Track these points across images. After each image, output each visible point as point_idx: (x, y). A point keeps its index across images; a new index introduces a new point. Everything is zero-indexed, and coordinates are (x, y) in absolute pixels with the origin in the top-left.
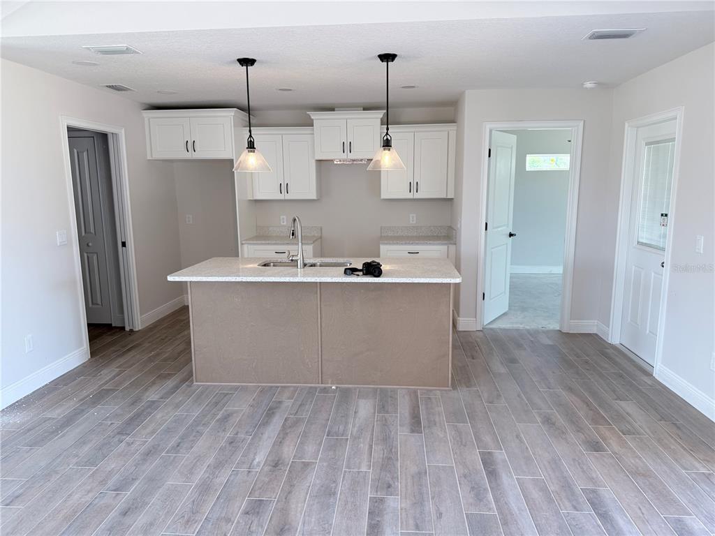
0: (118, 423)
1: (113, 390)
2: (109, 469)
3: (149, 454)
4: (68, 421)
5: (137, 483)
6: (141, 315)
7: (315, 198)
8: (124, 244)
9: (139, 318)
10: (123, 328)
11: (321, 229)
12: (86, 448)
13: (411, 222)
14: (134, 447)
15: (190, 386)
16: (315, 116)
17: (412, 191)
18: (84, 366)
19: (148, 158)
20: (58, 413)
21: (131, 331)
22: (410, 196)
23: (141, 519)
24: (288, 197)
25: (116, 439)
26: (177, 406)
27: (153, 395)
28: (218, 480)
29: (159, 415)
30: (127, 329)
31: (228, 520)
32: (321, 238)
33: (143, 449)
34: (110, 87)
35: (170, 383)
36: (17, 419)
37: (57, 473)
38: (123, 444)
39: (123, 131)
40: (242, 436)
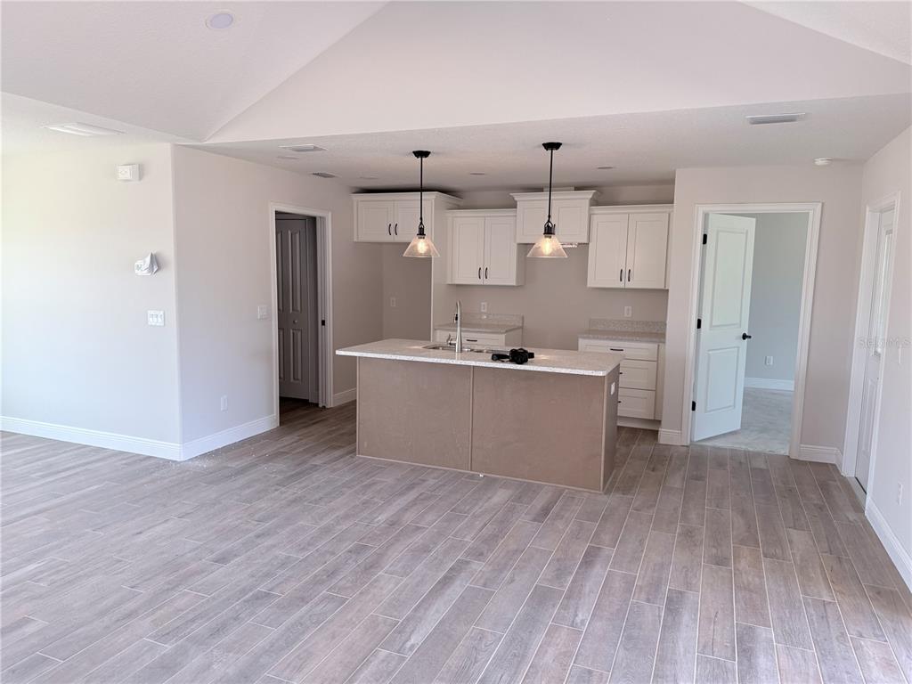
0: (279, 477)
1: (288, 453)
2: (260, 506)
3: (294, 501)
4: (242, 471)
5: (276, 519)
6: (334, 393)
7: (514, 284)
8: (323, 323)
9: (331, 399)
10: (317, 405)
11: (523, 318)
12: (247, 491)
13: (626, 315)
14: (284, 496)
15: (352, 457)
16: (518, 197)
17: (623, 280)
18: (271, 432)
19: (355, 240)
20: (236, 464)
21: (324, 407)
22: (621, 285)
23: (269, 542)
24: (487, 282)
25: (273, 488)
26: (334, 471)
27: (317, 461)
28: (339, 527)
29: (316, 475)
30: (320, 406)
31: (333, 553)
32: (522, 328)
33: (291, 498)
34: (318, 174)
35: (337, 453)
36: (205, 464)
37: (220, 503)
38: (277, 493)
39: (330, 214)
40: (376, 500)
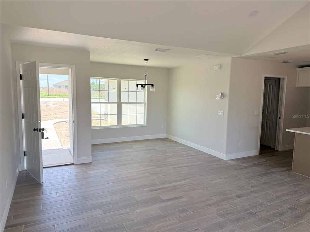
0: (260, 173)
1: (263, 165)
2: (252, 182)
3: (265, 183)
4: (246, 168)
5: (258, 188)
6: (282, 145)
8: (280, 118)
9: (281, 147)
10: (274, 149)
12: (248, 175)
14: (261, 180)
15: (290, 172)
18: (256, 156)
19: (297, 86)
20: (244, 165)
21: (277, 150)
23: (256, 195)
25: (257, 176)
26: (281, 176)
27: (275, 170)
28: (284, 198)
29: (274, 176)
30: (276, 149)
31: (281, 207)
33: (264, 181)
35: (283, 169)
36: (233, 163)
37: (238, 177)
38: (259, 178)
39: (286, 77)
40: (301, 191)
